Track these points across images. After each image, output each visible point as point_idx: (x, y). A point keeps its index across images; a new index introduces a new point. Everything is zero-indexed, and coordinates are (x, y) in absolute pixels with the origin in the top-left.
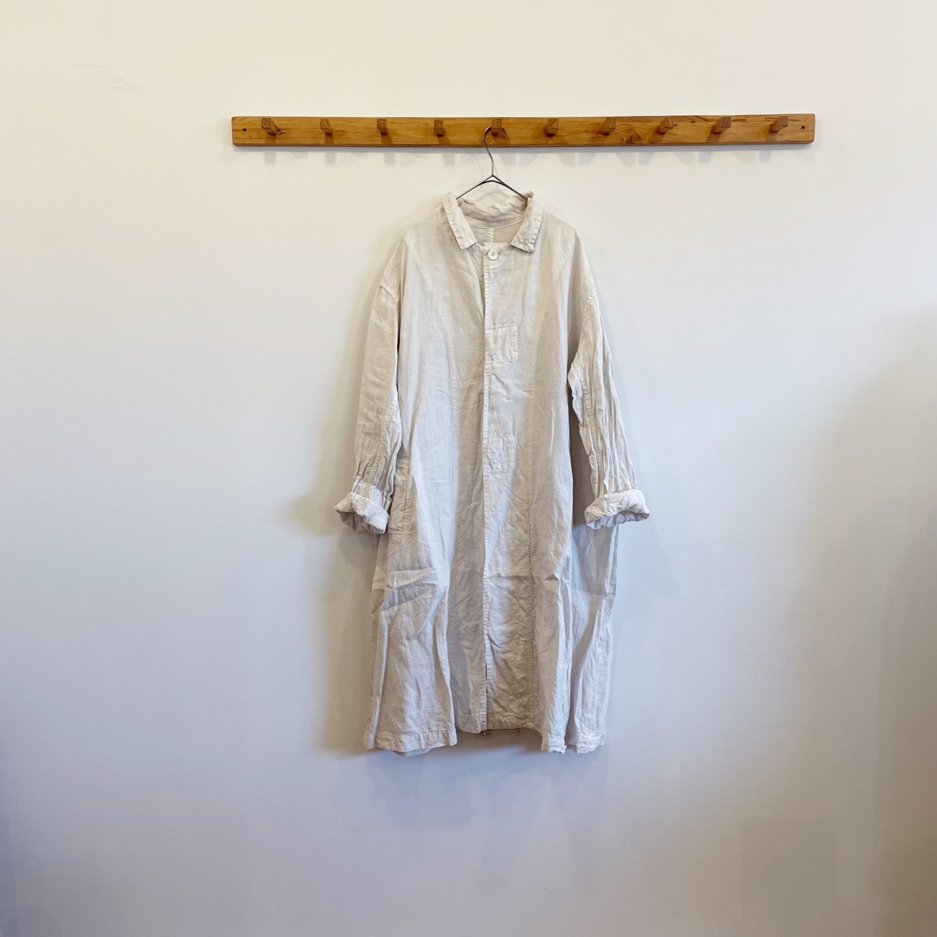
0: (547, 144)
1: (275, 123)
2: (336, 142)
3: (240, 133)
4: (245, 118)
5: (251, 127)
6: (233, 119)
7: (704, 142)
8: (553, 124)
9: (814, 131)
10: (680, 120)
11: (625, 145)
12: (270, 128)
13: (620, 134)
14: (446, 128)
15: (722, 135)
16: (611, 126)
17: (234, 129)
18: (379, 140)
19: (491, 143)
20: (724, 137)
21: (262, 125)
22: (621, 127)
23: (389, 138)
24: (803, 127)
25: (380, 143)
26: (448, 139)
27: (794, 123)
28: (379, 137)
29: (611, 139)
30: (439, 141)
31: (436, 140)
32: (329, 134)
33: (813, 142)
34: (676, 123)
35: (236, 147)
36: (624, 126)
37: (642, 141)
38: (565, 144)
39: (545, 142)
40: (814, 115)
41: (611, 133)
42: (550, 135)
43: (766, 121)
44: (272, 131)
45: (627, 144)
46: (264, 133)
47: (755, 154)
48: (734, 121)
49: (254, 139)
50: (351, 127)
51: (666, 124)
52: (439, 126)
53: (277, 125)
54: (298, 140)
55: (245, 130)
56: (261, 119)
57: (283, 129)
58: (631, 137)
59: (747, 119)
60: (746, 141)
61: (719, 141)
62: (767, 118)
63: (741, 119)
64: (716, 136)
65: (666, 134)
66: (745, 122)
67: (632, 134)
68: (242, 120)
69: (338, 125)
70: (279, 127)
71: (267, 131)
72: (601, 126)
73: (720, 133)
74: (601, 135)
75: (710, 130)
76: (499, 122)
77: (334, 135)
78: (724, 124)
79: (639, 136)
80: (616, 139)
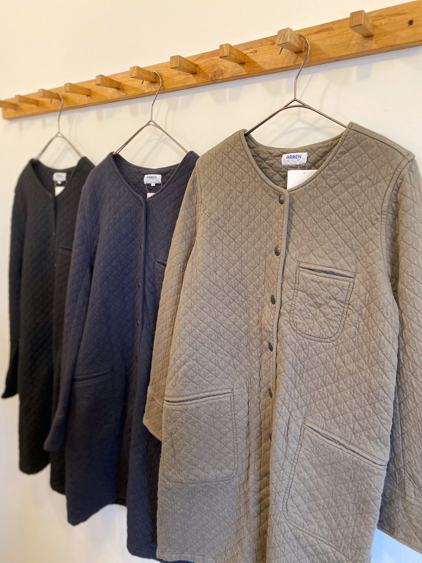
10: (260, 45)
13: (206, 71)
22: (205, 64)
25: (60, 108)
27: (396, 18)
34: (256, 49)
36: (210, 62)
37: (224, 75)
41: (198, 72)
58: (215, 72)
59: (335, 26)
63: (327, 29)
65: (246, 64)
66: (332, 31)
67: (216, 68)
73: (302, 51)
74: (191, 75)
79: (221, 71)
80: (202, 77)
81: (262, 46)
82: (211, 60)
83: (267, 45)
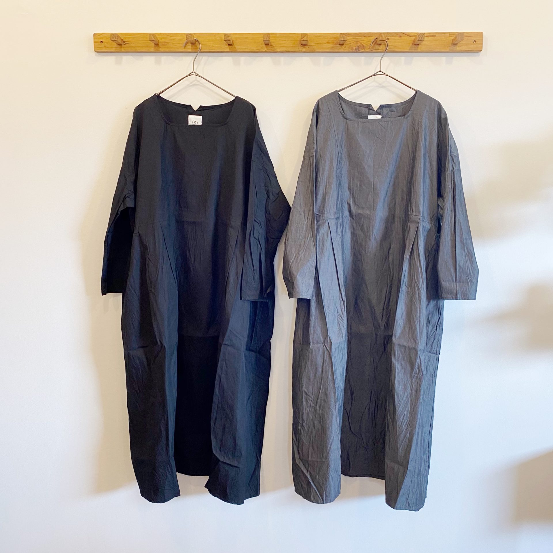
0: (301, 51)
1: (121, 37)
2: (161, 49)
3: (98, 44)
4: (102, 34)
5: (106, 40)
6: (94, 34)
7: (407, 50)
8: (304, 37)
9: (482, 44)
10: (391, 36)
11: (355, 52)
12: (116, 40)
13: (351, 44)
14: (233, 39)
15: (419, 46)
16: (344, 39)
17: (95, 41)
18: (189, 47)
19: (264, 50)
20: (421, 47)
21: (111, 38)
22: (351, 40)
23: (196, 47)
24: (474, 41)
25: (190, 50)
26: (235, 48)
27: (469, 38)
28: (189, 46)
29: (345, 48)
30: (230, 49)
31: (227, 48)
32: (157, 45)
33: (482, 52)
34: (389, 38)
35: (96, 53)
36: (354, 39)
37: (365, 49)
38: (313, 51)
39: (301, 50)
40: (482, 33)
41: (344, 44)
42: (304, 45)
43: (449, 37)
44: (119, 42)
45: (356, 52)
46: (115, 45)
47: (443, 59)
48: (426, 36)
49: (107, 47)
50: (171, 39)
51: (380, 38)
52: (228, 38)
53: (122, 38)
54: (137, 48)
55: (102, 42)
56: (110, 35)
57: (127, 41)
58: (359, 46)
59: (436, 35)
60: (437, 50)
61: (418, 50)
62: (451, 34)
63: (432, 35)
64: (416, 46)
65: (382, 45)
66: (435, 37)
67: (359, 44)
68: (100, 35)
69: (162, 38)
70: (124, 40)
71: (115, 43)
72: (338, 39)
73: (419, 45)
74: (338, 45)
75: (412, 43)
76: (268, 36)
77: (160, 44)
78: (419, 38)
79: (363, 46)
80: (348, 48)
81: (392, 37)
82: (355, 38)
83: (396, 37)
